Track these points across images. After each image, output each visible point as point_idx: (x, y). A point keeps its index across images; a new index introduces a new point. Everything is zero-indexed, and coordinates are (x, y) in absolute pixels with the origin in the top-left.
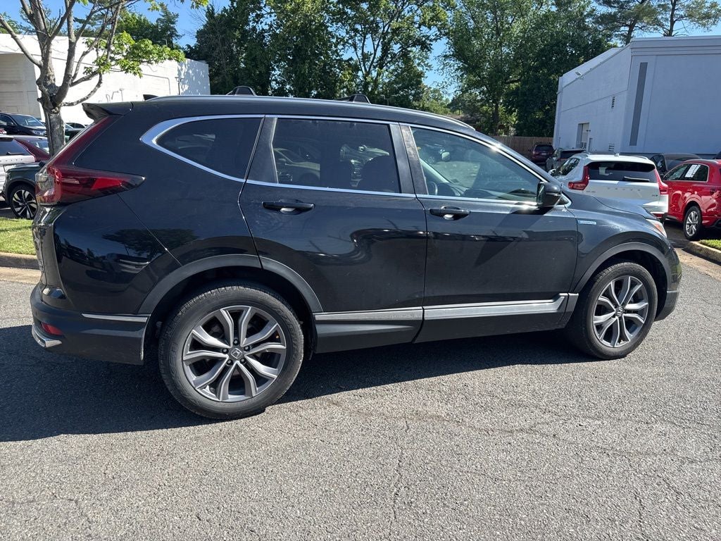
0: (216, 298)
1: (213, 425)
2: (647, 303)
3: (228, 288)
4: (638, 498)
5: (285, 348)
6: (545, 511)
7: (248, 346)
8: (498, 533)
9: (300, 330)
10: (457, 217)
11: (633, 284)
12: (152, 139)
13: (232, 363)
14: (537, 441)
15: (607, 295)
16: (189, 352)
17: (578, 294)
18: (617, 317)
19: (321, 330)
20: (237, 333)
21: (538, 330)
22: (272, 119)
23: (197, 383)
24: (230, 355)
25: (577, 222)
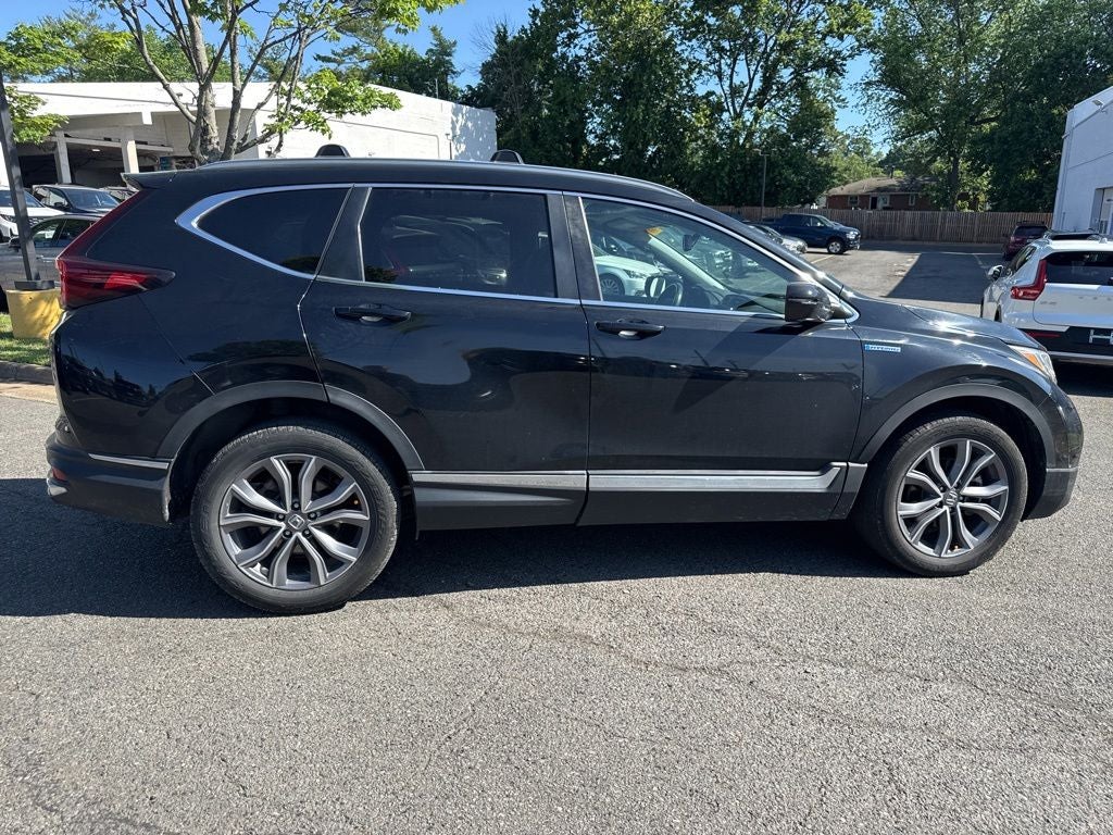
0: (263, 441)
1: (264, 619)
2: (1006, 487)
3: (281, 428)
4: (823, 790)
5: (367, 519)
6: (655, 789)
7: (315, 512)
8: (560, 809)
9: (391, 495)
10: (643, 334)
11: (976, 454)
12: (191, 221)
13: (291, 536)
14: (717, 687)
15: (924, 467)
16: (228, 515)
17: (866, 465)
18: (945, 508)
19: (421, 496)
20: (296, 492)
21: (795, 519)
22: (365, 189)
23: (240, 558)
24: (287, 524)
25: (863, 348)
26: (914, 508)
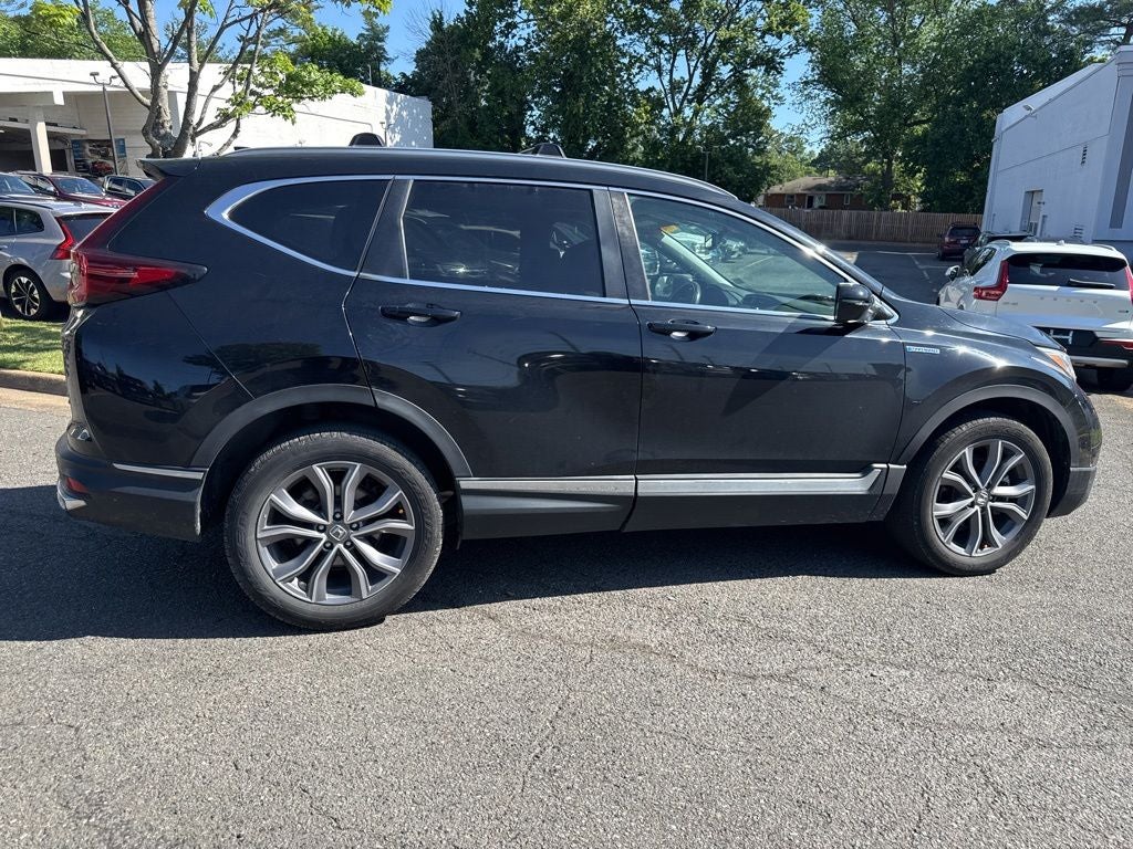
0: (306, 448)
1: (302, 637)
2: (1033, 487)
3: (325, 435)
4: (926, 795)
5: (413, 528)
6: (762, 801)
7: (357, 522)
8: (674, 827)
9: (437, 503)
10: (694, 335)
11: (1007, 455)
12: (222, 212)
13: (331, 548)
14: (791, 695)
15: (959, 468)
16: (266, 527)
17: (905, 467)
18: (977, 508)
19: (468, 503)
20: (338, 501)
21: (835, 521)
22: (406, 182)
23: (278, 573)
24: (328, 536)
25: (905, 350)
26: (948, 509)
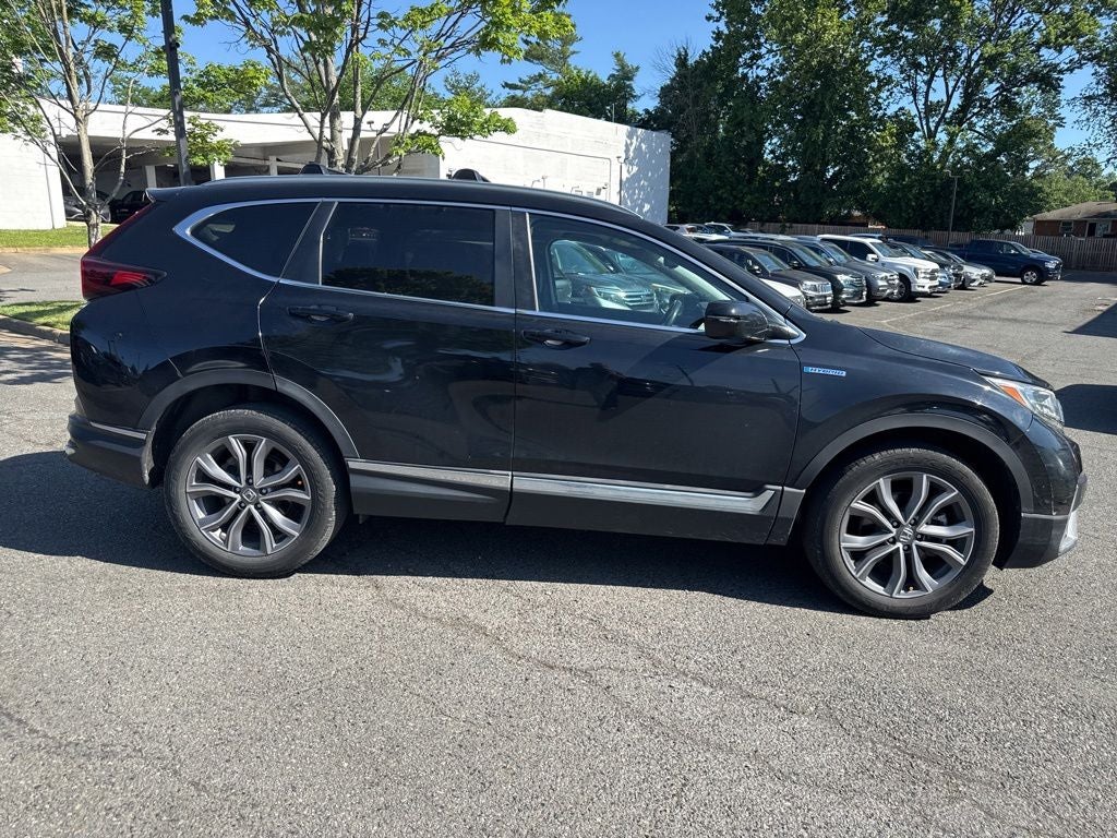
0: (225, 422)
2: (972, 530)
5: (309, 498)
7: (265, 488)
9: (330, 479)
10: (569, 344)
11: (935, 490)
12: (185, 230)
13: (244, 508)
14: (571, 687)
15: (873, 498)
16: (194, 483)
17: (804, 491)
18: (899, 545)
19: (355, 481)
20: (249, 469)
21: (729, 539)
22: (333, 203)
23: (202, 522)
24: (242, 496)
25: (801, 370)
26: (860, 542)
